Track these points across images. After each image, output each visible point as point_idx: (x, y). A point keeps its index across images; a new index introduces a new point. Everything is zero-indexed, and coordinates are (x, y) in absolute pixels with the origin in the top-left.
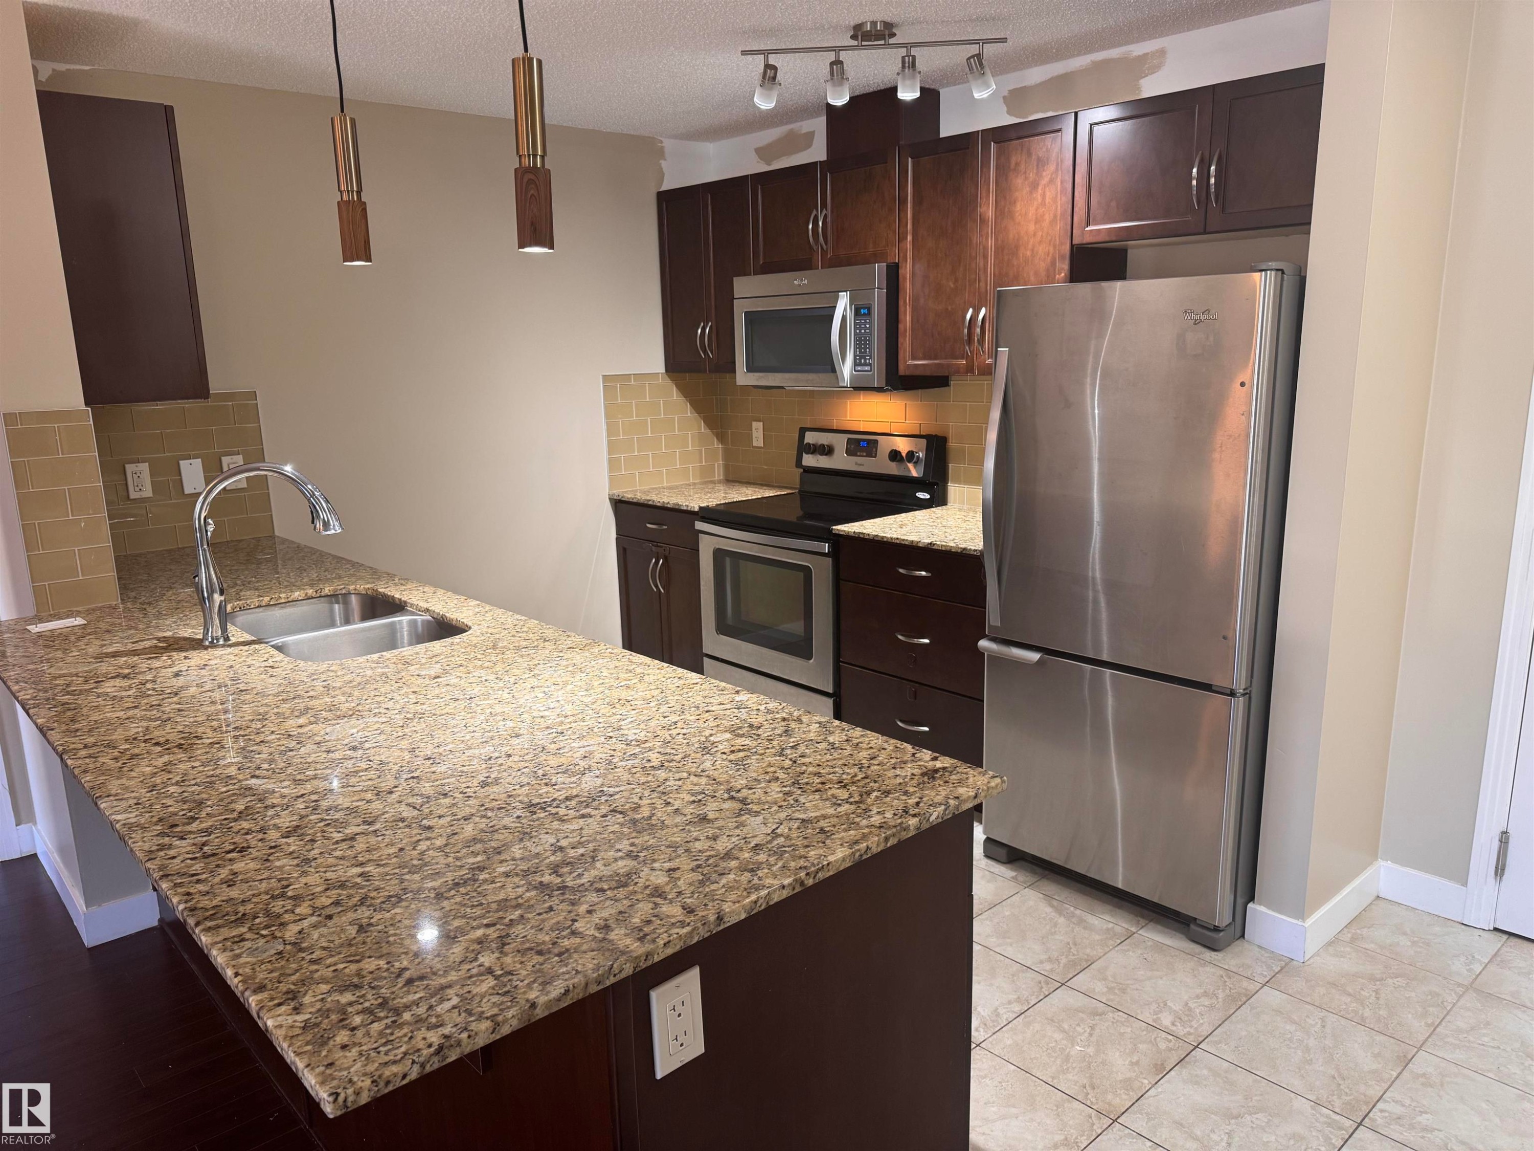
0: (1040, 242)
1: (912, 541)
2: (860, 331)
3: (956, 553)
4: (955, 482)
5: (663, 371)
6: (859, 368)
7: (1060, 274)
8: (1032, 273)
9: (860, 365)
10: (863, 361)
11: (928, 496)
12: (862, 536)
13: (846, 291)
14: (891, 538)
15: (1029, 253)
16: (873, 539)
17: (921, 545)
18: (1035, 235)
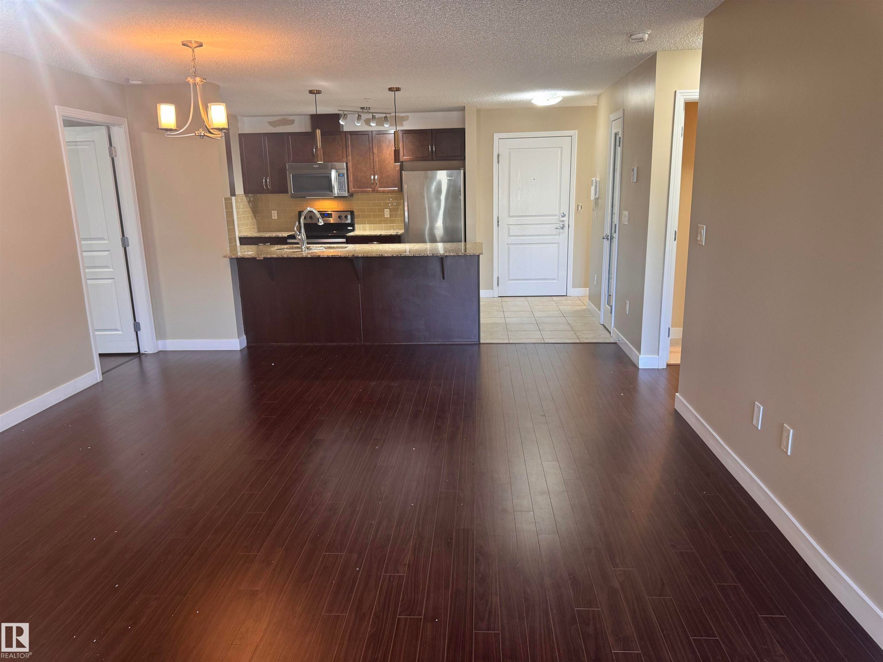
0: (391, 160)
1: (375, 235)
2: (340, 181)
3: (389, 236)
4: (357, 224)
5: (243, 193)
6: (340, 191)
7: (397, 168)
8: (389, 167)
9: (341, 190)
10: (342, 189)
11: (352, 228)
12: (357, 236)
13: (334, 169)
14: (368, 235)
15: (388, 162)
16: (362, 236)
17: (377, 235)
18: (389, 158)
